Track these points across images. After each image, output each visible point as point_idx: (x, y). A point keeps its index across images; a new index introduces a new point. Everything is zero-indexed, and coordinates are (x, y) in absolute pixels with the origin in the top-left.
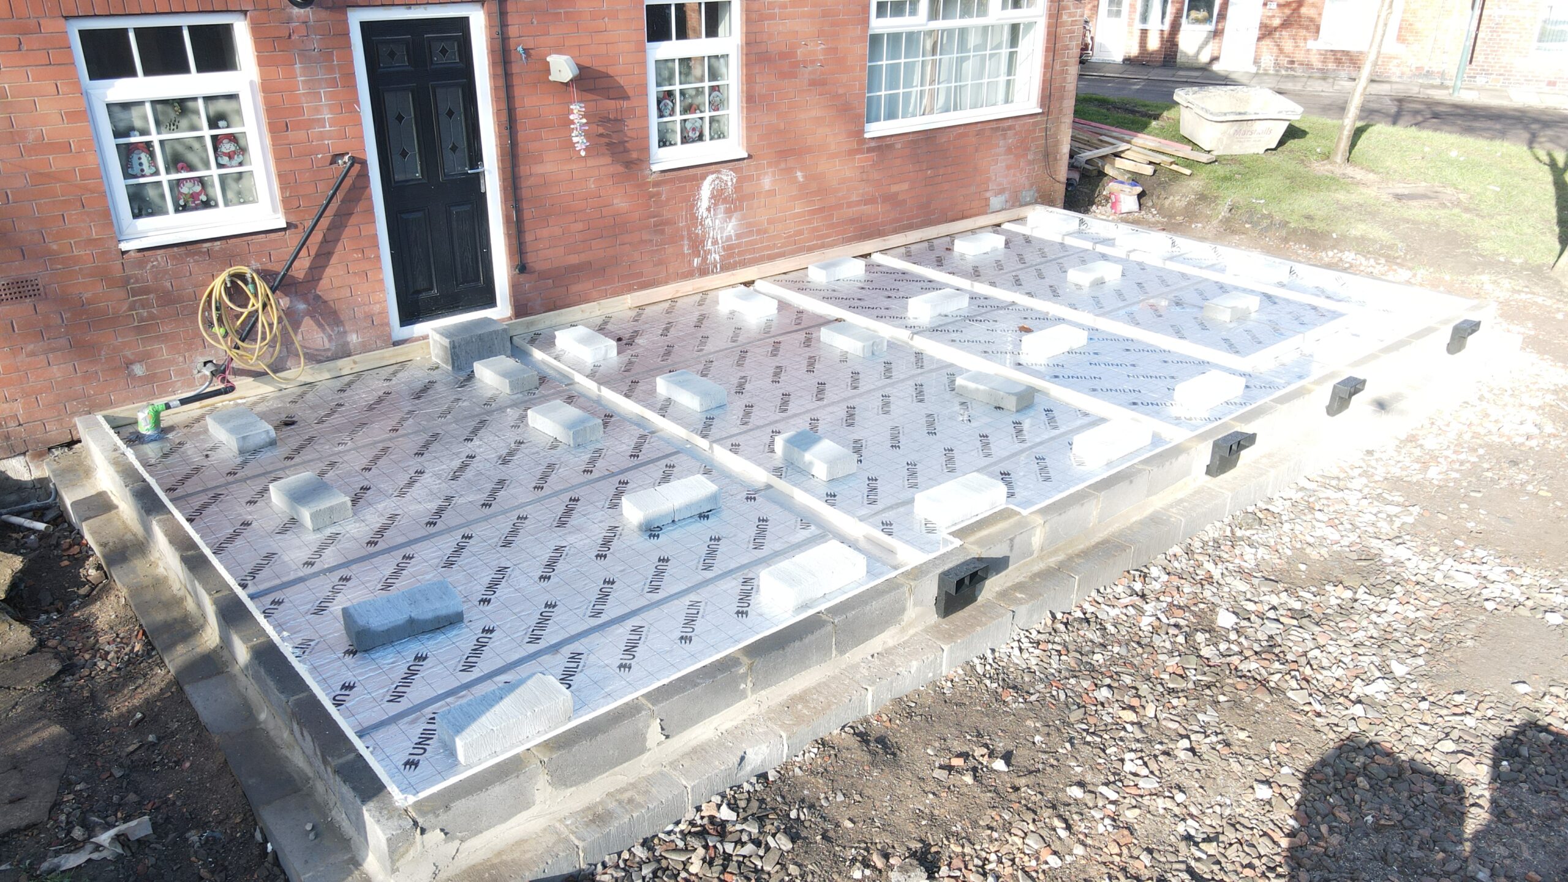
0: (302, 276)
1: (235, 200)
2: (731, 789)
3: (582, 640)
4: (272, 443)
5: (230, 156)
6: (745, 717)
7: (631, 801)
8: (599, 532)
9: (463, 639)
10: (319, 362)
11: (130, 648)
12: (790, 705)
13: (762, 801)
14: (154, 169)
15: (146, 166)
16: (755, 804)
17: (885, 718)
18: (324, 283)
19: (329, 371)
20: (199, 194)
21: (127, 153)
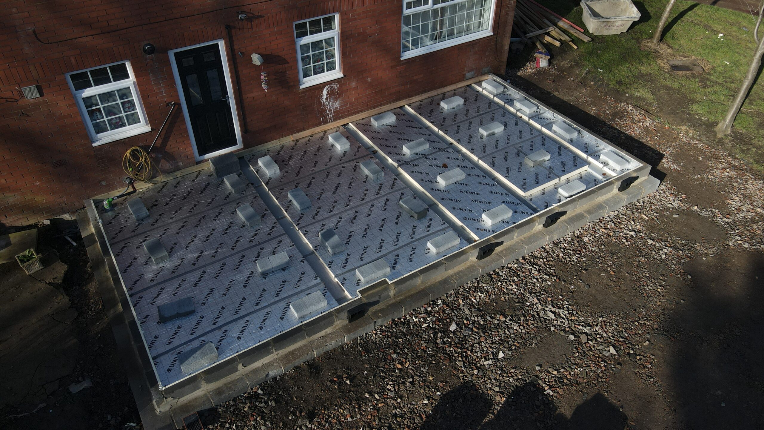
0: (159, 146)
1: (132, 123)
2: (264, 383)
3: (229, 325)
4: (148, 216)
5: (129, 108)
6: (273, 359)
7: (230, 387)
8: (247, 274)
9: (193, 320)
10: (169, 173)
11: (98, 307)
12: (287, 355)
13: (272, 387)
14: (102, 116)
15: (99, 116)
16: (270, 388)
17: (320, 359)
18: (168, 147)
19: (172, 176)
20: (119, 122)
21: (92, 113)
